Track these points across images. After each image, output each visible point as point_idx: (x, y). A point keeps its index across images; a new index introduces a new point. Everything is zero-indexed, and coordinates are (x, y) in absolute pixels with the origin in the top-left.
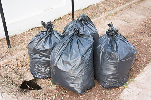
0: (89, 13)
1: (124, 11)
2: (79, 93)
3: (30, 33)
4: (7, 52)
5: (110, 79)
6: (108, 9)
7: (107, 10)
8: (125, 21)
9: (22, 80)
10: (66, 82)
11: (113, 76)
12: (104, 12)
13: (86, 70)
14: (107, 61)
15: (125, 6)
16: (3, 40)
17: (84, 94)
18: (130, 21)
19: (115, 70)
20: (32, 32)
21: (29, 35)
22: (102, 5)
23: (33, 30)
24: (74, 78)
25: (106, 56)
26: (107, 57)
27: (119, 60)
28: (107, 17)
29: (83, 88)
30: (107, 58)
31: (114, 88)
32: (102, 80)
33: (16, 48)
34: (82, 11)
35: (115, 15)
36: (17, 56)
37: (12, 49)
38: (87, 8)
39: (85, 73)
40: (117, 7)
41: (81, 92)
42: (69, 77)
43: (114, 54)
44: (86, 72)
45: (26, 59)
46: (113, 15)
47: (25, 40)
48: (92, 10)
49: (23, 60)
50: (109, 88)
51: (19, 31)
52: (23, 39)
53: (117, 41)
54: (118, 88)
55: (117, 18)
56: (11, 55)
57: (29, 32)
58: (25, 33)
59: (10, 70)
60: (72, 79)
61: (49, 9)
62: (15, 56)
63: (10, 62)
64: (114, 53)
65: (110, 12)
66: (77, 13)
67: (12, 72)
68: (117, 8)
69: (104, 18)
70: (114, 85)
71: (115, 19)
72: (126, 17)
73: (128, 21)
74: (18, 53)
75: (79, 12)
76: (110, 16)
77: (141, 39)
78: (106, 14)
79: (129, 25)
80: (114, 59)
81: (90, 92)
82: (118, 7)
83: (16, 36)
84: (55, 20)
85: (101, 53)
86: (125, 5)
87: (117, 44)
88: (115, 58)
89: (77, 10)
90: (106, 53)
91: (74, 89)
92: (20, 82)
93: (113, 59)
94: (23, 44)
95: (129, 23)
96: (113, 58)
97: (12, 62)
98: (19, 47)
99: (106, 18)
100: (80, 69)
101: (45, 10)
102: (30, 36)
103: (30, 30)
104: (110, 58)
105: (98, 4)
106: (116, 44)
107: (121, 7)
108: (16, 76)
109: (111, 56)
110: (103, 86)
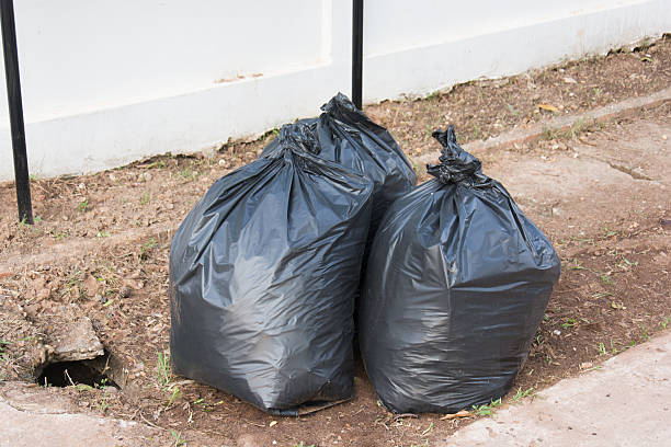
0: (451, 116)
1: (638, 122)
2: (268, 406)
3: (137, 177)
4: (11, 238)
5: (418, 366)
6: (553, 109)
7: (551, 111)
8: (622, 169)
9: (47, 346)
10: (220, 355)
11: (430, 354)
12: (525, 120)
13: (305, 311)
14: (409, 287)
15: (650, 100)
16: (8, 190)
17: (293, 417)
18: (651, 173)
19: (436, 327)
20: (147, 175)
21: (128, 184)
22: (531, 86)
23: (150, 166)
24: (249, 339)
25: (406, 265)
26: (409, 267)
27: (453, 282)
28: (532, 144)
29: (287, 386)
30: (410, 271)
31: (431, 417)
32: (382, 374)
33: (55, 227)
34: (418, 105)
35: (583, 138)
36: (51, 258)
37: (35, 229)
38: (447, 96)
39: (300, 320)
40: (605, 100)
41: (276, 404)
42: (231, 334)
43: (436, 256)
44: (305, 319)
45: (87, 276)
46: (569, 138)
47: (103, 201)
48: (474, 104)
49: (72, 276)
50: (410, 411)
51: (86, 159)
52: (98, 196)
53: (462, 206)
54: (448, 416)
55: (589, 151)
56: (25, 251)
57: (132, 174)
58: (111, 175)
59: (7, 304)
60: (242, 341)
61: (241, 77)
62: (43, 255)
63: (15, 278)
64: (437, 251)
65: (556, 123)
66: (388, 111)
67: (11, 310)
68: (604, 106)
69: (517, 147)
70: (433, 399)
71: (576, 155)
72: (637, 153)
73: (638, 171)
74: (59, 247)
75: (398, 109)
76: (553, 141)
77: (657, 248)
78: (534, 129)
79: (637, 189)
80: (436, 276)
81: (320, 417)
82: (609, 101)
83: (69, 181)
84: (266, 135)
85: (391, 252)
86: (653, 95)
87: (458, 219)
88: (438, 273)
89: (391, 100)
90: (409, 250)
91: (248, 386)
92: (39, 354)
93: (430, 278)
94: (89, 215)
95: (643, 178)
96: (431, 271)
97: (23, 279)
98: (68, 225)
99: (531, 147)
100: (279, 300)
101: (223, 81)
102: (134, 187)
103: (140, 163)
104: (420, 274)
105: (513, 80)
106: (455, 217)
107: (627, 104)
108: (25, 329)
109: (423, 264)
110: (385, 404)
